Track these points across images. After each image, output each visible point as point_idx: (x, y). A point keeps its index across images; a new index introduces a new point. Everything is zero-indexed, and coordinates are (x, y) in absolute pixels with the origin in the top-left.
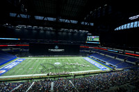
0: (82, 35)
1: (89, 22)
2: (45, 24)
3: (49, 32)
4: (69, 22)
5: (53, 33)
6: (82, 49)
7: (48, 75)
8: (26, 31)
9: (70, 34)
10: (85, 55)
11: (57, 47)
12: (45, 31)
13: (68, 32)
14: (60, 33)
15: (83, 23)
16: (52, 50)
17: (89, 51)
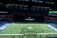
0: (46, 10)
1: (50, 2)
2: (23, 3)
3: (25, 8)
4: (37, 2)
5: (28, 9)
6: (46, 19)
7: (24, 35)
8: (12, 7)
9: (38, 9)
10: (47, 23)
11: (30, 18)
12: (23, 7)
13: (37, 8)
14: (32, 9)
15: (46, 2)
16: (27, 19)
17: (50, 21)
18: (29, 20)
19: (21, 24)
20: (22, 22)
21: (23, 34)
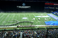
6: (47, 6)
17: (54, 8)
18: (23, 7)
19: (12, 14)
20: (14, 11)
21: (16, 26)
